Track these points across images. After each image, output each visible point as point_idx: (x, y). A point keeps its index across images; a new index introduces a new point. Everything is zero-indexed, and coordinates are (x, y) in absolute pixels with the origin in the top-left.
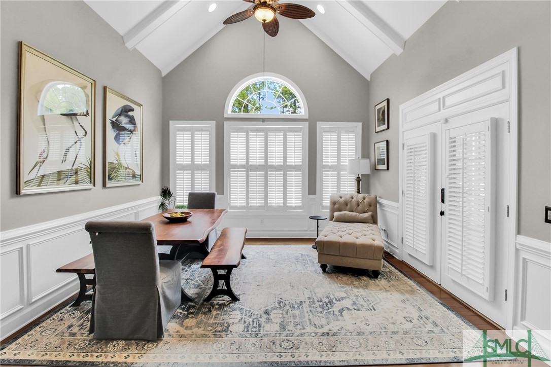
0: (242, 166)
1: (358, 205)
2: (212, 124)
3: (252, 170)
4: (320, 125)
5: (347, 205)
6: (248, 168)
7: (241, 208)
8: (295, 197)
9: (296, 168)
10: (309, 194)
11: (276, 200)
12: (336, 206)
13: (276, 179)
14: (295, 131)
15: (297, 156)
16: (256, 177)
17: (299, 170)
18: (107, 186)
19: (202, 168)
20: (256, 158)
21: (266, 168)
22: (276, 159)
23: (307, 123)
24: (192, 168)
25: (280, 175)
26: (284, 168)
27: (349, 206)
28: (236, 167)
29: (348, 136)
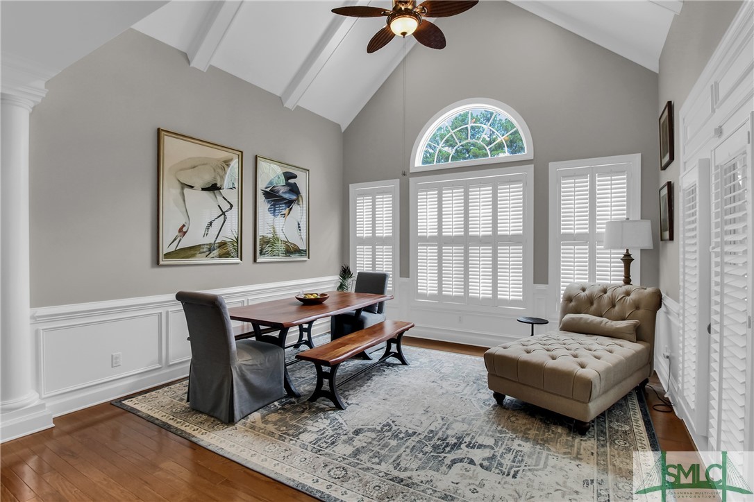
0: (432, 239)
1: (614, 306)
2: (394, 184)
3: (446, 244)
4: (554, 167)
5: (592, 303)
6: (441, 241)
7: (432, 297)
8: (512, 286)
9: (512, 240)
10: (534, 283)
11: (481, 288)
12: (573, 304)
13: (481, 257)
14: (510, 181)
15: (513, 220)
16: (453, 254)
17: (518, 243)
18: (258, 261)
19: (384, 241)
20: (452, 227)
21: (466, 241)
22: (481, 227)
23: (531, 167)
24: (373, 241)
25: (486, 251)
26: (494, 241)
27: (595, 306)
28: (424, 239)
29: (611, 180)
